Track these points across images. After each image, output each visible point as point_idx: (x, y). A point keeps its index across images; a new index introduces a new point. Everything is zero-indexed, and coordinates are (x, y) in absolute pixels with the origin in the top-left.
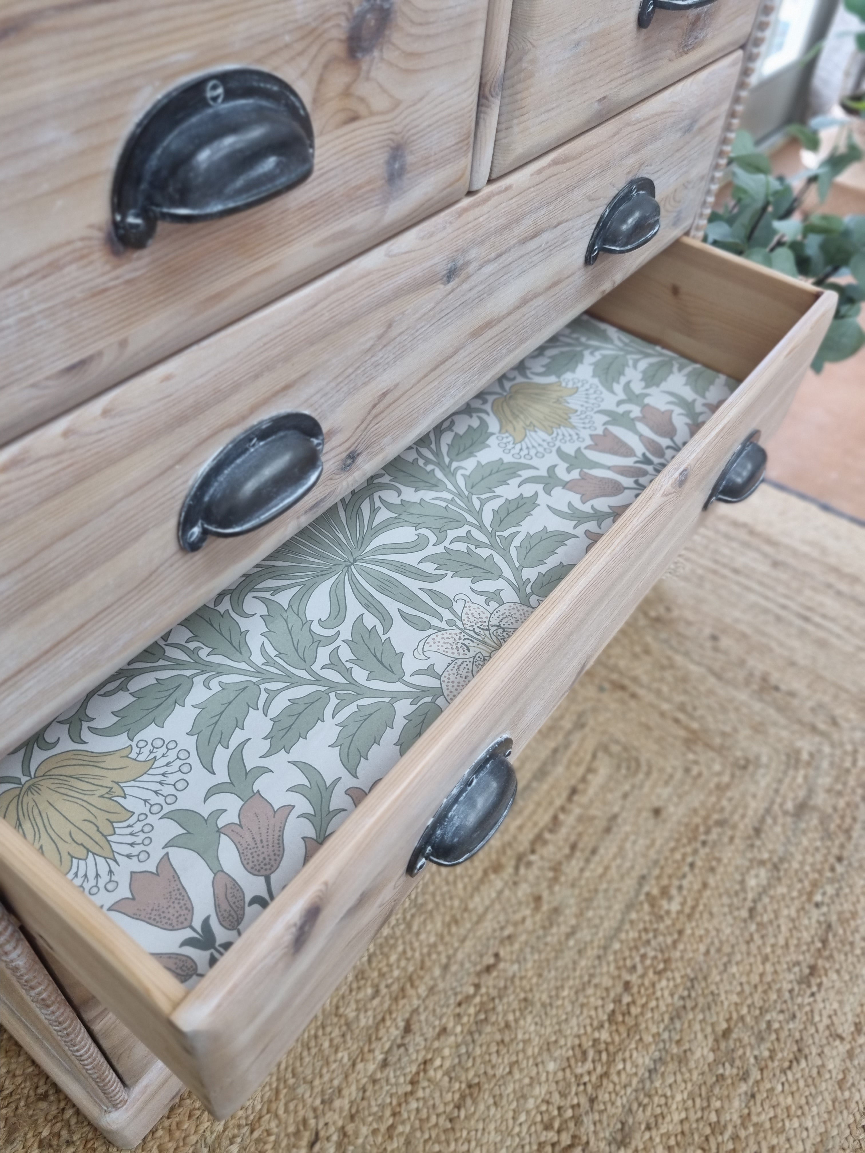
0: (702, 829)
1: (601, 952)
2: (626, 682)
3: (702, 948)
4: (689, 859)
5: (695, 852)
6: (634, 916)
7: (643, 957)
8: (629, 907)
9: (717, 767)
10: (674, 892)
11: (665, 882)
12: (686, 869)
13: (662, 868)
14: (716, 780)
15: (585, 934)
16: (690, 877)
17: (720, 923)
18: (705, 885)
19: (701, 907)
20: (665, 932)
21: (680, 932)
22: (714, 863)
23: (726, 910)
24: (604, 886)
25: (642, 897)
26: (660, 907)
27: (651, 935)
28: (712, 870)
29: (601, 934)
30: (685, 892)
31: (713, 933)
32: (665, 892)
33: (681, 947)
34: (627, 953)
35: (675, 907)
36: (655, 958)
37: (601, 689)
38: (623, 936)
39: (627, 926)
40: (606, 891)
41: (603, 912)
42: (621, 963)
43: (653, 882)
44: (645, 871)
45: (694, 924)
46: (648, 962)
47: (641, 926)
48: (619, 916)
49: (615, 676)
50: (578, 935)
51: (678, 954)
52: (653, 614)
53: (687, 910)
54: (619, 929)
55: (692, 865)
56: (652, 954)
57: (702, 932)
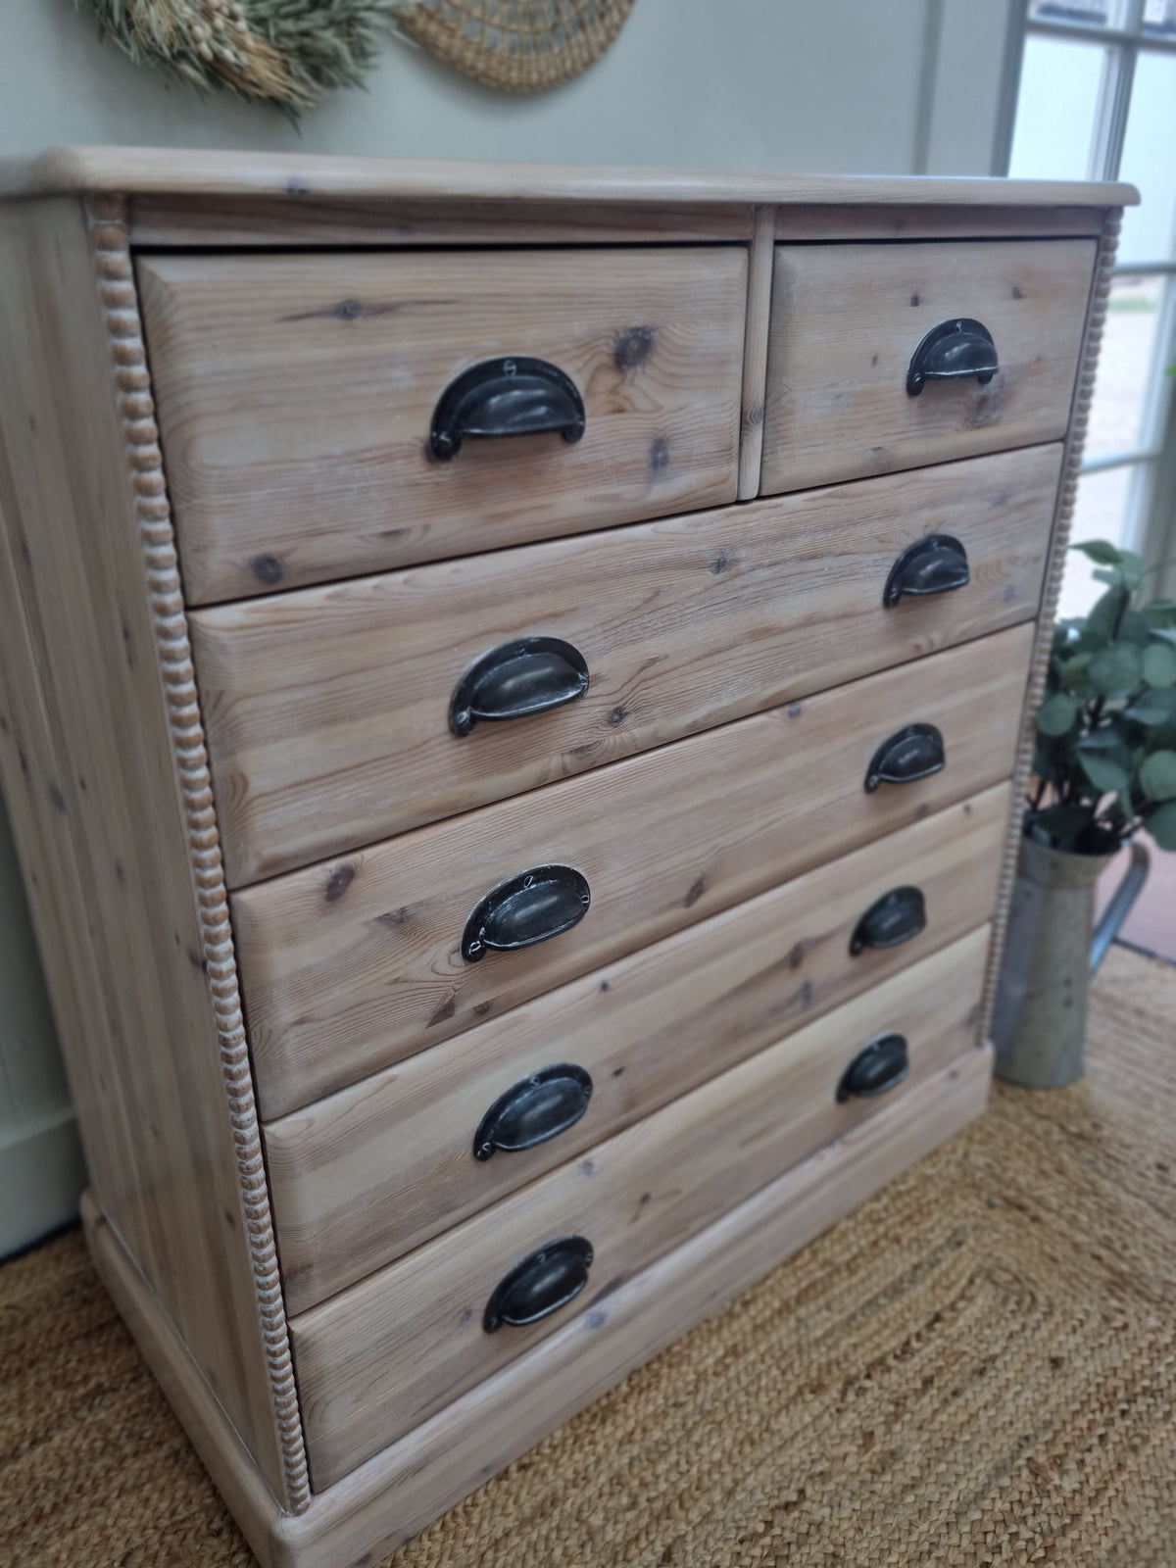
0: (1121, 1394)
1: (952, 1518)
2: (1026, 1202)
3: (1106, 1543)
4: (1101, 1431)
5: (1110, 1422)
6: (1006, 1482)
7: (1014, 1536)
8: (1000, 1470)
9: (1153, 1322)
10: (1071, 1465)
11: (1059, 1450)
12: (1095, 1441)
13: (1056, 1433)
14: (1150, 1337)
15: (930, 1491)
16: (1097, 1452)
17: (1137, 1518)
18: (1121, 1467)
19: (1111, 1493)
20: (1050, 1510)
21: (1075, 1517)
22: (1137, 1441)
23: (1151, 1503)
24: (967, 1437)
25: (1021, 1462)
26: (1047, 1480)
27: (1029, 1511)
28: (1134, 1449)
29: (954, 1496)
30: (1088, 1469)
31: (1127, 1528)
32: (1058, 1462)
33: (1074, 1534)
34: (991, 1527)
35: (1069, 1484)
36: (1031, 1540)
37: (991, 1206)
38: (987, 1504)
39: (994, 1494)
40: (967, 1443)
41: (961, 1469)
42: (980, 1538)
43: (1041, 1447)
44: (1030, 1432)
45: (1097, 1510)
46: (1021, 1544)
47: (1016, 1496)
48: (983, 1479)
49: (1011, 1193)
50: (921, 1491)
51: (1067, 1542)
52: (1073, 1129)
53: (1089, 1492)
54: (981, 1495)
55: (1102, 1438)
56: (1026, 1534)
57: (1110, 1524)
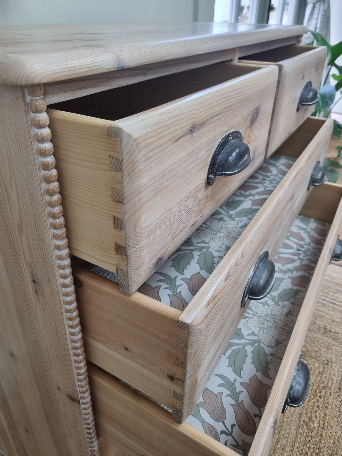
0: (318, 391)
1: (292, 448)
3: (332, 441)
4: (317, 405)
5: (318, 400)
6: (301, 431)
7: (309, 448)
8: (298, 427)
9: (317, 365)
10: (314, 419)
11: (309, 415)
12: (316, 408)
13: (306, 409)
14: (318, 370)
15: (283, 442)
16: (318, 412)
17: (336, 429)
18: (325, 414)
19: (326, 424)
20: (315, 436)
21: (321, 435)
22: (326, 405)
23: (337, 424)
24: (286, 420)
25: (302, 423)
26: (310, 426)
27: (310, 438)
28: (327, 407)
29: (290, 441)
30: (318, 418)
31: (334, 434)
32: (310, 419)
33: (323, 442)
34: (302, 448)
35: (316, 425)
36: (314, 448)
38: (299, 440)
39: (299, 436)
41: (288, 431)
42: (301, 452)
43: (305, 416)
44: (300, 411)
45: (326, 431)
46: (312, 450)
47: (305, 435)
48: (295, 432)
50: (280, 442)
51: (323, 445)
53: (321, 426)
54: (296, 437)
55: (318, 406)
56: (312, 446)
57: (330, 434)
